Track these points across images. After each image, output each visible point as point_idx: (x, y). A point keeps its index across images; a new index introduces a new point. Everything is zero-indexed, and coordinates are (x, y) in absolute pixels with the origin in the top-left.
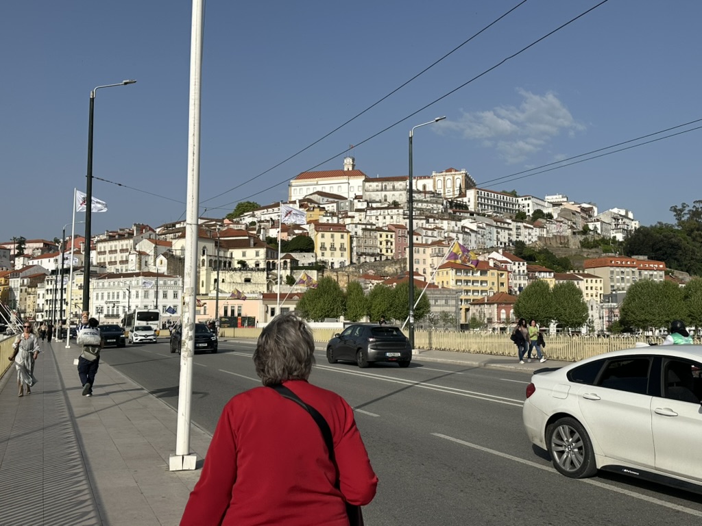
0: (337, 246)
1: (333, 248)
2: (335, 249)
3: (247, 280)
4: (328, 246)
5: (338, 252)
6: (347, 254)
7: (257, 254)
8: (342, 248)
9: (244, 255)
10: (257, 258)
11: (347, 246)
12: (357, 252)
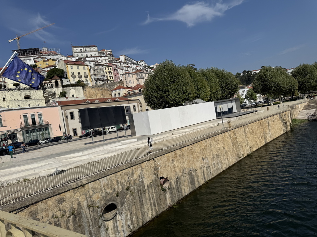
0: (82, 74)
1: (79, 75)
3: (27, 98)
4: (76, 74)
5: (83, 78)
6: (89, 79)
8: (86, 76)
11: (88, 74)
12: (94, 78)
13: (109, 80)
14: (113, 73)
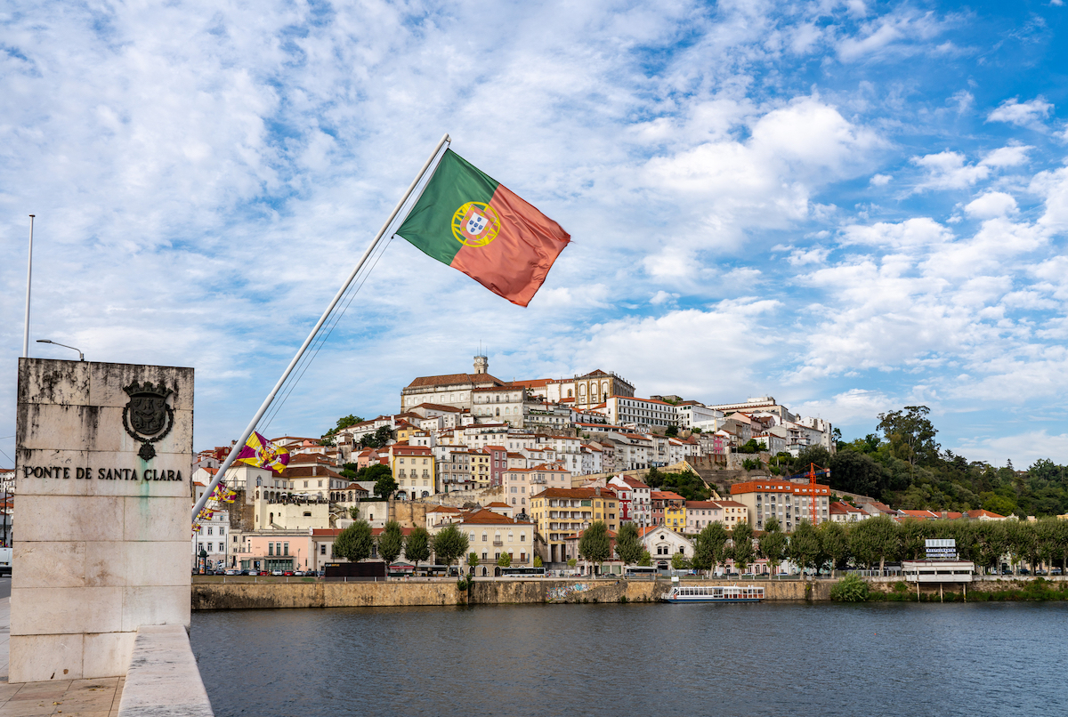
0: (420, 473)
1: (414, 476)
2: (416, 476)
3: (308, 514)
4: (408, 473)
5: (420, 480)
6: (431, 481)
7: (320, 485)
8: (425, 476)
9: (306, 485)
10: (320, 488)
11: (431, 473)
12: (444, 480)
13: (476, 482)
14: (489, 469)
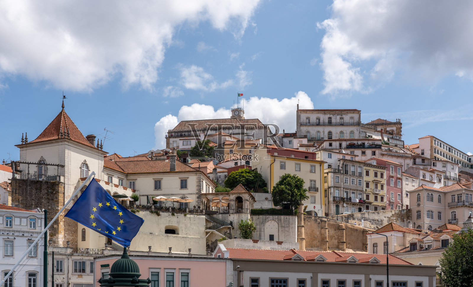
3: (170, 231)
6: (320, 198)
7: (184, 185)
9: (158, 185)
10: (184, 191)
12: (334, 197)
13: (370, 203)
14: (385, 187)
